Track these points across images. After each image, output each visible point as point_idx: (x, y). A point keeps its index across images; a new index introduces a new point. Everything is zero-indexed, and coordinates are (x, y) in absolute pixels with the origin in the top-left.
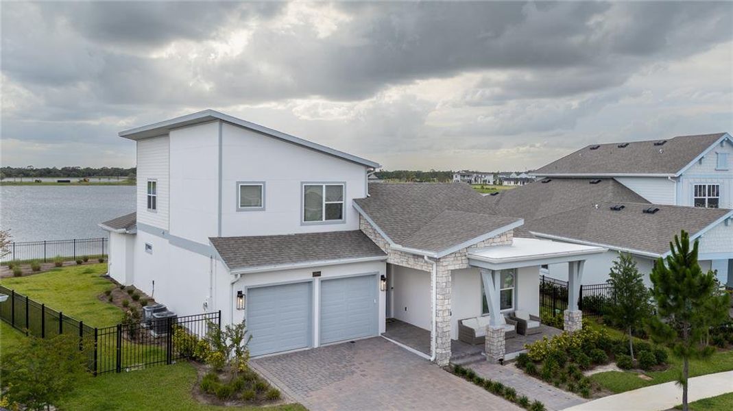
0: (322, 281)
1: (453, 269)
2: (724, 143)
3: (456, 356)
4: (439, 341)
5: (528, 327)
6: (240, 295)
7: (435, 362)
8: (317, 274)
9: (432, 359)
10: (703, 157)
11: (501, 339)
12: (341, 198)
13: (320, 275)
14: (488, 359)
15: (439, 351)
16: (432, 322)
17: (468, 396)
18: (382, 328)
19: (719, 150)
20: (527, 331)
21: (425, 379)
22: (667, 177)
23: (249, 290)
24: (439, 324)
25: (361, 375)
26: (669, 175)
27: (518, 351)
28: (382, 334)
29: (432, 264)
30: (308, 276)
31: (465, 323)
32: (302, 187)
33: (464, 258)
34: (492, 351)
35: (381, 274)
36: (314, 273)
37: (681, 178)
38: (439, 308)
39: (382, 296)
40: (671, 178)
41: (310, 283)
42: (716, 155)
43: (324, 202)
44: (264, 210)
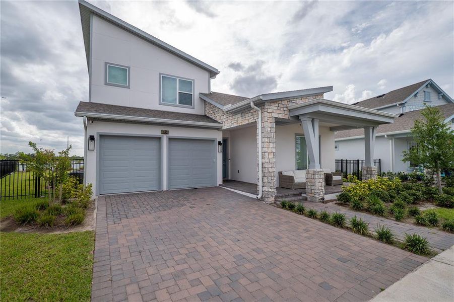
0: (169, 138)
1: (277, 117)
2: (429, 86)
3: (281, 195)
4: (266, 180)
5: (334, 179)
6: (92, 138)
7: (262, 199)
8: (165, 132)
9: (259, 196)
10: (417, 93)
11: (321, 180)
12: (191, 91)
13: (168, 134)
14: (309, 199)
15: (266, 189)
16: (258, 164)
17: (304, 228)
18: (220, 181)
19: (426, 90)
20: (333, 182)
21: (253, 211)
22: (396, 105)
23: (102, 136)
24: (266, 165)
25: (190, 207)
26: (397, 104)
27: (335, 193)
28: (220, 185)
29: (258, 111)
30: (156, 132)
31: (285, 173)
32: (160, 76)
33: (285, 109)
34: (313, 191)
35: (218, 140)
37: (406, 104)
38: (264, 149)
39: (220, 157)
40: (399, 104)
41: (159, 139)
42: (424, 93)
43: (178, 91)
44: (128, 87)
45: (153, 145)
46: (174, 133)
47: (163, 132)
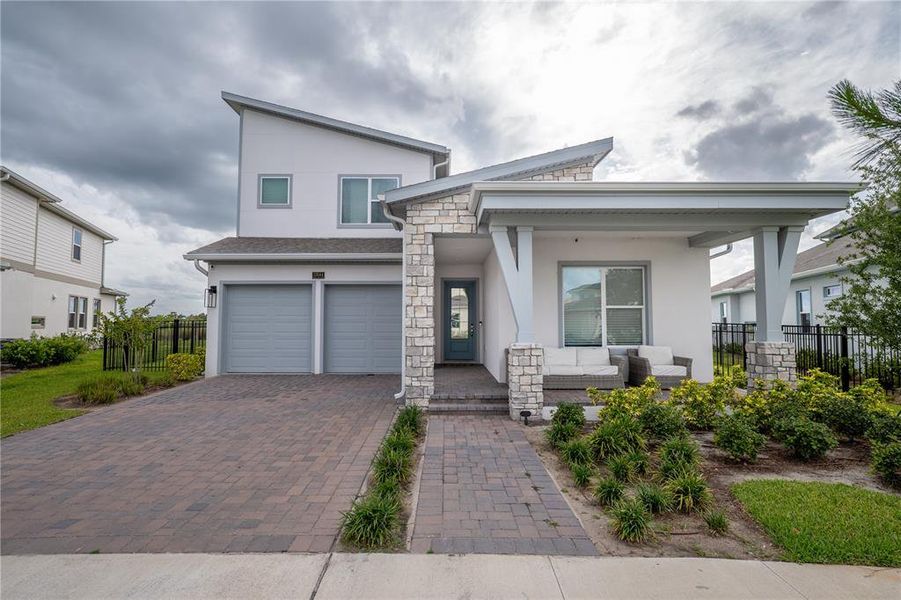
0: (326, 286)
6: (213, 290)
7: (403, 400)
8: (318, 276)
9: (400, 395)
13: (323, 277)
23: (228, 286)
30: (303, 275)
32: (339, 180)
36: (313, 274)
41: (309, 286)
43: (370, 201)
44: (290, 207)
45: (299, 297)
46: (334, 276)
47: (316, 276)
